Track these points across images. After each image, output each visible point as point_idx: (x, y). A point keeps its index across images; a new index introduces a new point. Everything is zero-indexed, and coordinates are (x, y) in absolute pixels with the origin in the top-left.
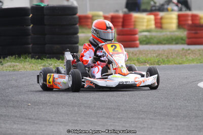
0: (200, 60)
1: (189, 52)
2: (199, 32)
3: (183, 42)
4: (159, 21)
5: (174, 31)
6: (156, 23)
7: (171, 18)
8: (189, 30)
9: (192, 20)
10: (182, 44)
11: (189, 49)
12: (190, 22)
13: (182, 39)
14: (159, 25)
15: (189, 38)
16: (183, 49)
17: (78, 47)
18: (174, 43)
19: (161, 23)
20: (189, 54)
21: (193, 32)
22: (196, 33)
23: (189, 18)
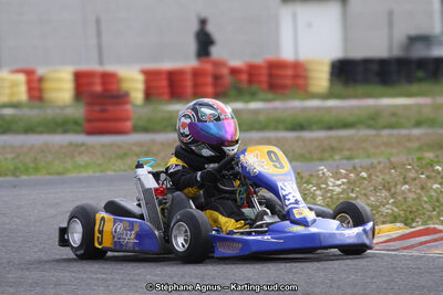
0: (100, 165)
1: (82, 149)
2: (109, 108)
3: (78, 128)
4: (35, 85)
6: (30, 90)
7: (59, 80)
8: (89, 104)
9: (104, 84)
10: (76, 132)
11: (83, 145)
12: (98, 88)
13: (76, 123)
14: (36, 93)
15: (89, 120)
16: (71, 144)
18: (60, 130)
19: (40, 90)
21: (97, 108)
22: (103, 111)
23: (98, 80)
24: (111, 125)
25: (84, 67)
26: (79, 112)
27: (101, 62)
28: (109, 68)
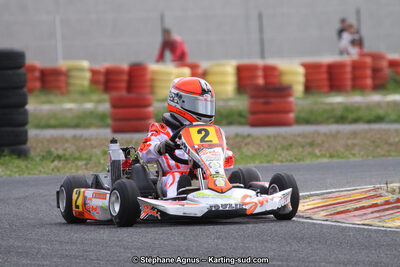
0: (266, 156)
1: (249, 140)
2: (273, 100)
3: (243, 120)
5: (229, 99)
7: (224, 74)
8: (252, 97)
9: (266, 77)
10: (241, 124)
11: (249, 136)
12: (261, 81)
13: (240, 115)
15: (253, 113)
16: (237, 135)
17: (26, 133)
18: (224, 122)
20: (246, 144)
21: (261, 100)
22: (266, 103)
23: (260, 73)
24: (274, 117)
25: (246, 61)
26: (242, 104)
27: (263, 56)
28: (270, 61)
